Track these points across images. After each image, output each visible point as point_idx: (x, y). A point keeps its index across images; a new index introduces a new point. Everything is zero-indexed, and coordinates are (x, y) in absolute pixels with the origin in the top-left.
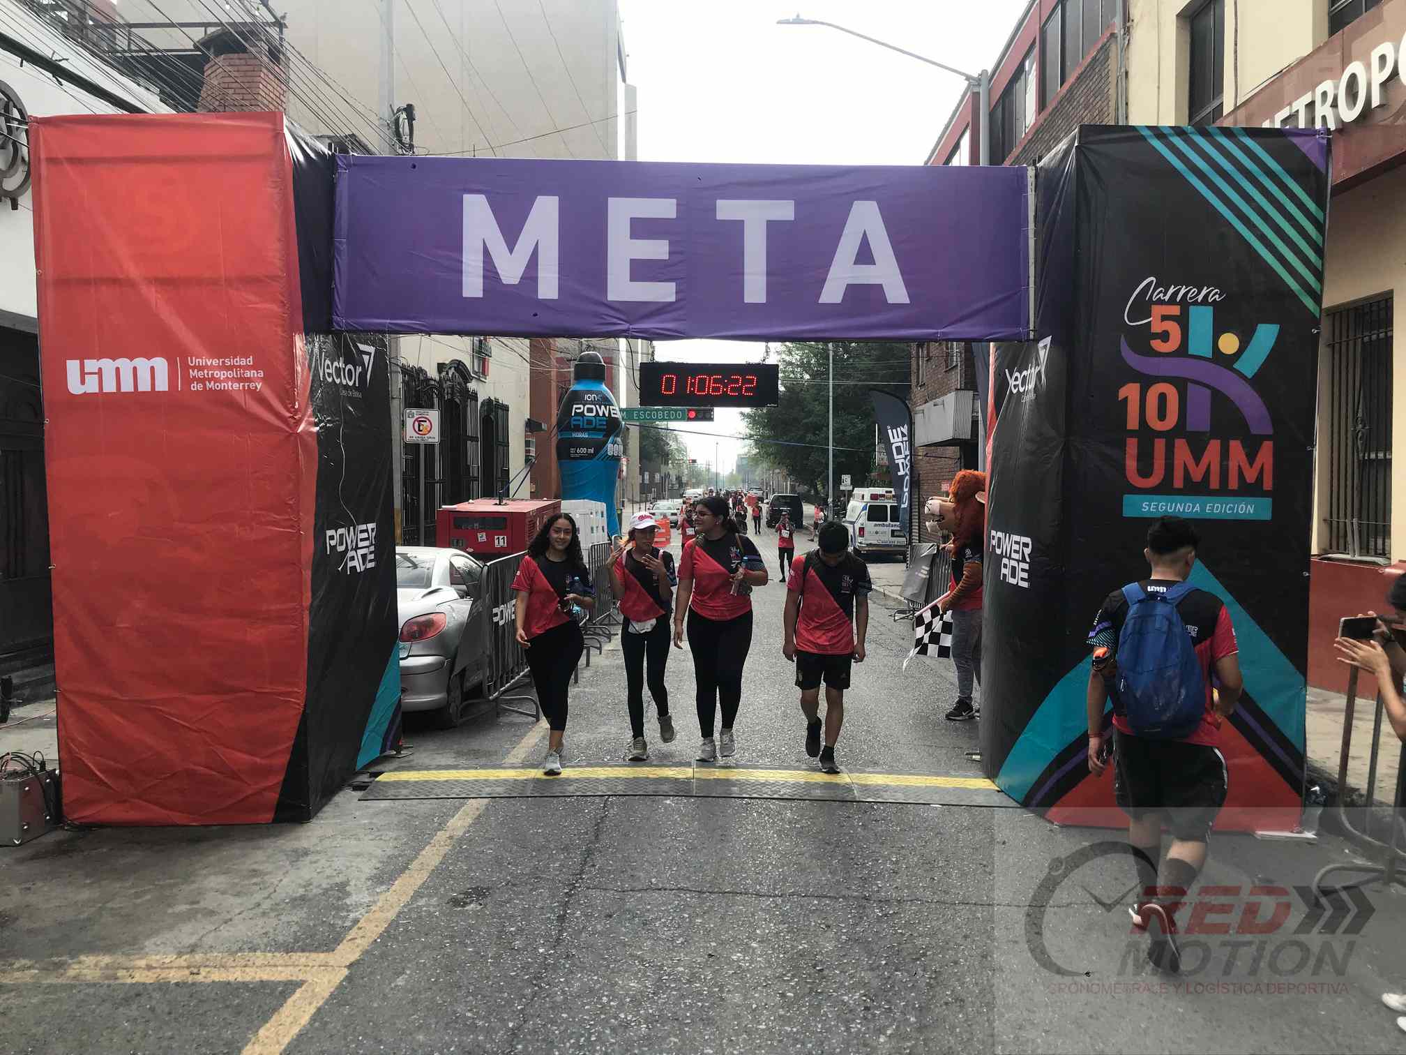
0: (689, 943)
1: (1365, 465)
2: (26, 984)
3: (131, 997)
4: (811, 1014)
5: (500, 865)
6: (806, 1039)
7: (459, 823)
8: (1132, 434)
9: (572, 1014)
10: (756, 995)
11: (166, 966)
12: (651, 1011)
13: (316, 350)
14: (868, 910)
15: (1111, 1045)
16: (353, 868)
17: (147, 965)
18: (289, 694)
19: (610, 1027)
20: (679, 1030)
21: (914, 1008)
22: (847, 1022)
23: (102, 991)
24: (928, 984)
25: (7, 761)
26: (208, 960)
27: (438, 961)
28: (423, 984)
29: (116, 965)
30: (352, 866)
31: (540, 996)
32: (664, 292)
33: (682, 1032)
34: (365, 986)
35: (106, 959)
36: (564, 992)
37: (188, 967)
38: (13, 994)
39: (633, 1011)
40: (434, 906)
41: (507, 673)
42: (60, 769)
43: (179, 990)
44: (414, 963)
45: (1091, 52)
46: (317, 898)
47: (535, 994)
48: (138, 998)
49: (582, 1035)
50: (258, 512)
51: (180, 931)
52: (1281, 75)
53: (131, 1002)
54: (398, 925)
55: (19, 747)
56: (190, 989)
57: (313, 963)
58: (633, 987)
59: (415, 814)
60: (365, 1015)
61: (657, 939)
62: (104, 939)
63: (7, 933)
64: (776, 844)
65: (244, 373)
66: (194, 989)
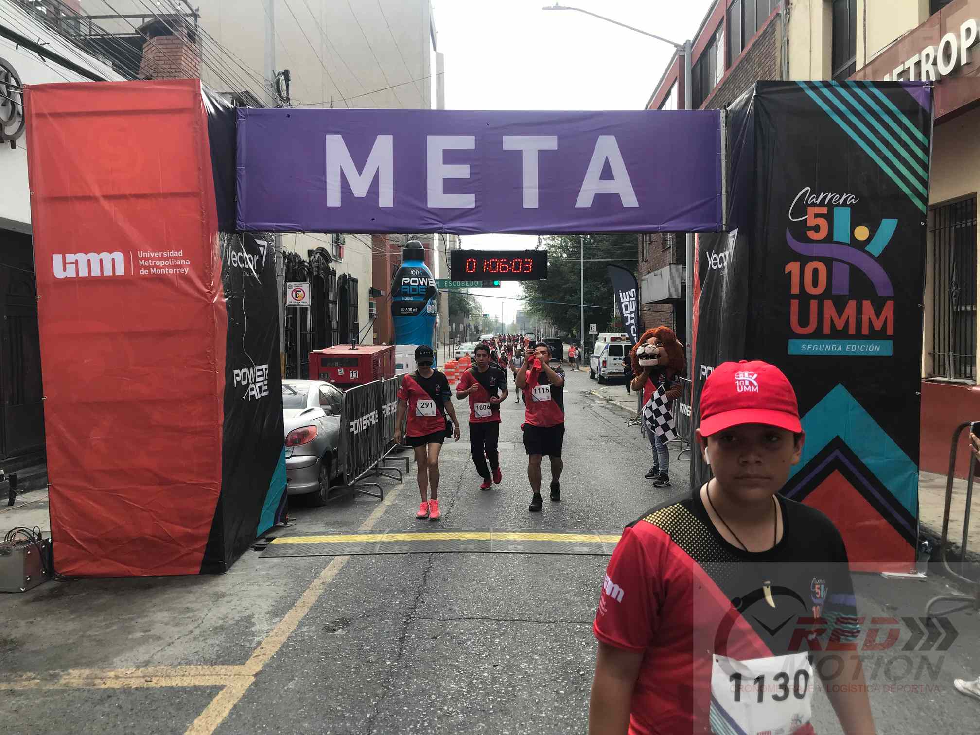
0: (490, 656)
1: (958, 315)
2: (31, 690)
3: (105, 698)
4: (577, 705)
5: (358, 602)
6: (573, 723)
7: (329, 573)
8: (795, 297)
9: (411, 708)
10: (539, 693)
11: (128, 676)
12: (465, 705)
13: (225, 245)
16: (257, 606)
17: (115, 676)
18: (210, 485)
19: (437, 716)
20: (486, 717)
23: (85, 694)
25: (15, 533)
26: (157, 671)
27: (317, 671)
28: (307, 687)
29: (93, 676)
30: (256, 604)
31: (388, 695)
32: (467, 201)
33: (488, 719)
34: (266, 689)
35: (87, 672)
36: (405, 692)
37: (144, 677)
38: (22, 697)
39: (453, 705)
40: (313, 632)
41: (361, 467)
42: (52, 538)
43: (138, 692)
44: (301, 672)
45: (763, 27)
46: (232, 627)
47: (385, 693)
48: (110, 699)
49: (418, 722)
50: (188, 359)
51: (138, 651)
52: (897, 42)
53: (105, 702)
54: (288, 646)
55: (23, 523)
56: (146, 692)
57: (231, 673)
58: (453, 688)
59: (298, 567)
60: (267, 709)
61: (468, 654)
62: (85, 657)
63: (17, 654)
64: (549, 585)
65: (176, 263)
66: (148, 692)
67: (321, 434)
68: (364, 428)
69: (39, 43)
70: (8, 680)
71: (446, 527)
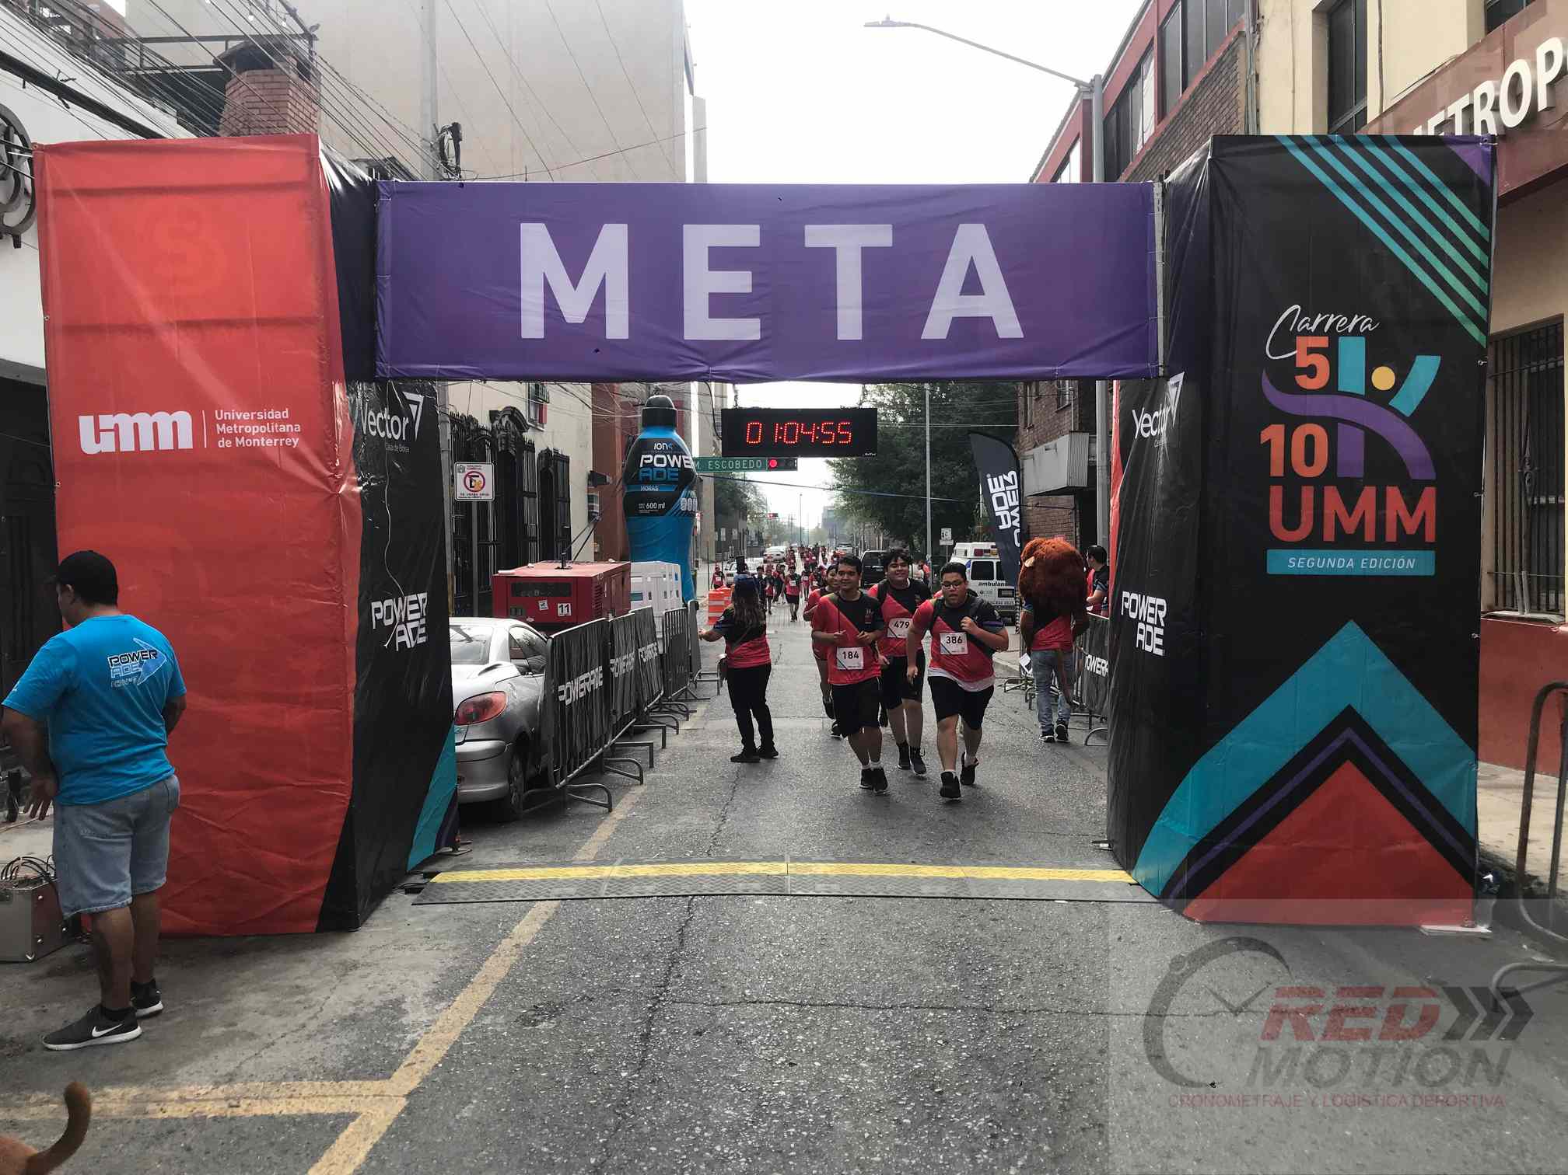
0: (790, 1064)
1: (1534, 511)
2: (43, 1121)
3: (163, 1133)
4: (931, 1143)
5: (574, 976)
7: (526, 930)
8: (1277, 481)
9: (661, 1147)
10: (868, 1122)
11: (201, 1098)
12: (750, 1142)
13: (359, 400)
14: (990, 1023)
16: (409, 983)
17: (181, 1097)
18: (334, 787)
19: (705, 1162)
20: (784, 1163)
21: (1047, 1135)
22: (973, 1153)
23: (131, 1127)
24: (1062, 1107)
25: (18, 867)
26: (248, 1090)
27: (509, 1088)
28: (492, 1115)
29: (145, 1098)
30: (407, 980)
31: (624, 1128)
32: (749, 329)
34: (426, 1118)
35: (134, 1091)
36: (651, 1123)
37: (227, 1099)
38: (30, 1132)
39: (731, 1143)
40: (501, 1025)
41: (575, 758)
43: (217, 1125)
44: (481, 1090)
45: (1217, 53)
46: (370, 1018)
47: (618, 1126)
48: (171, 1135)
49: (674, 1172)
50: (295, 583)
51: (216, 1058)
52: (1434, 75)
53: (163, 1139)
54: (461, 1048)
55: (30, 851)
56: (229, 1126)
57: (367, 1093)
58: (730, 1115)
59: (476, 920)
60: (427, 1152)
61: (754, 1059)
62: (131, 1068)
63: (21, 1063)
64: (883, 948)
65: (278, 428)
66: (234, 1124)
67: (513, 704)
68: (582, 695)
69: (59, 79)
70: (7, 1106)
71: (714, 855)
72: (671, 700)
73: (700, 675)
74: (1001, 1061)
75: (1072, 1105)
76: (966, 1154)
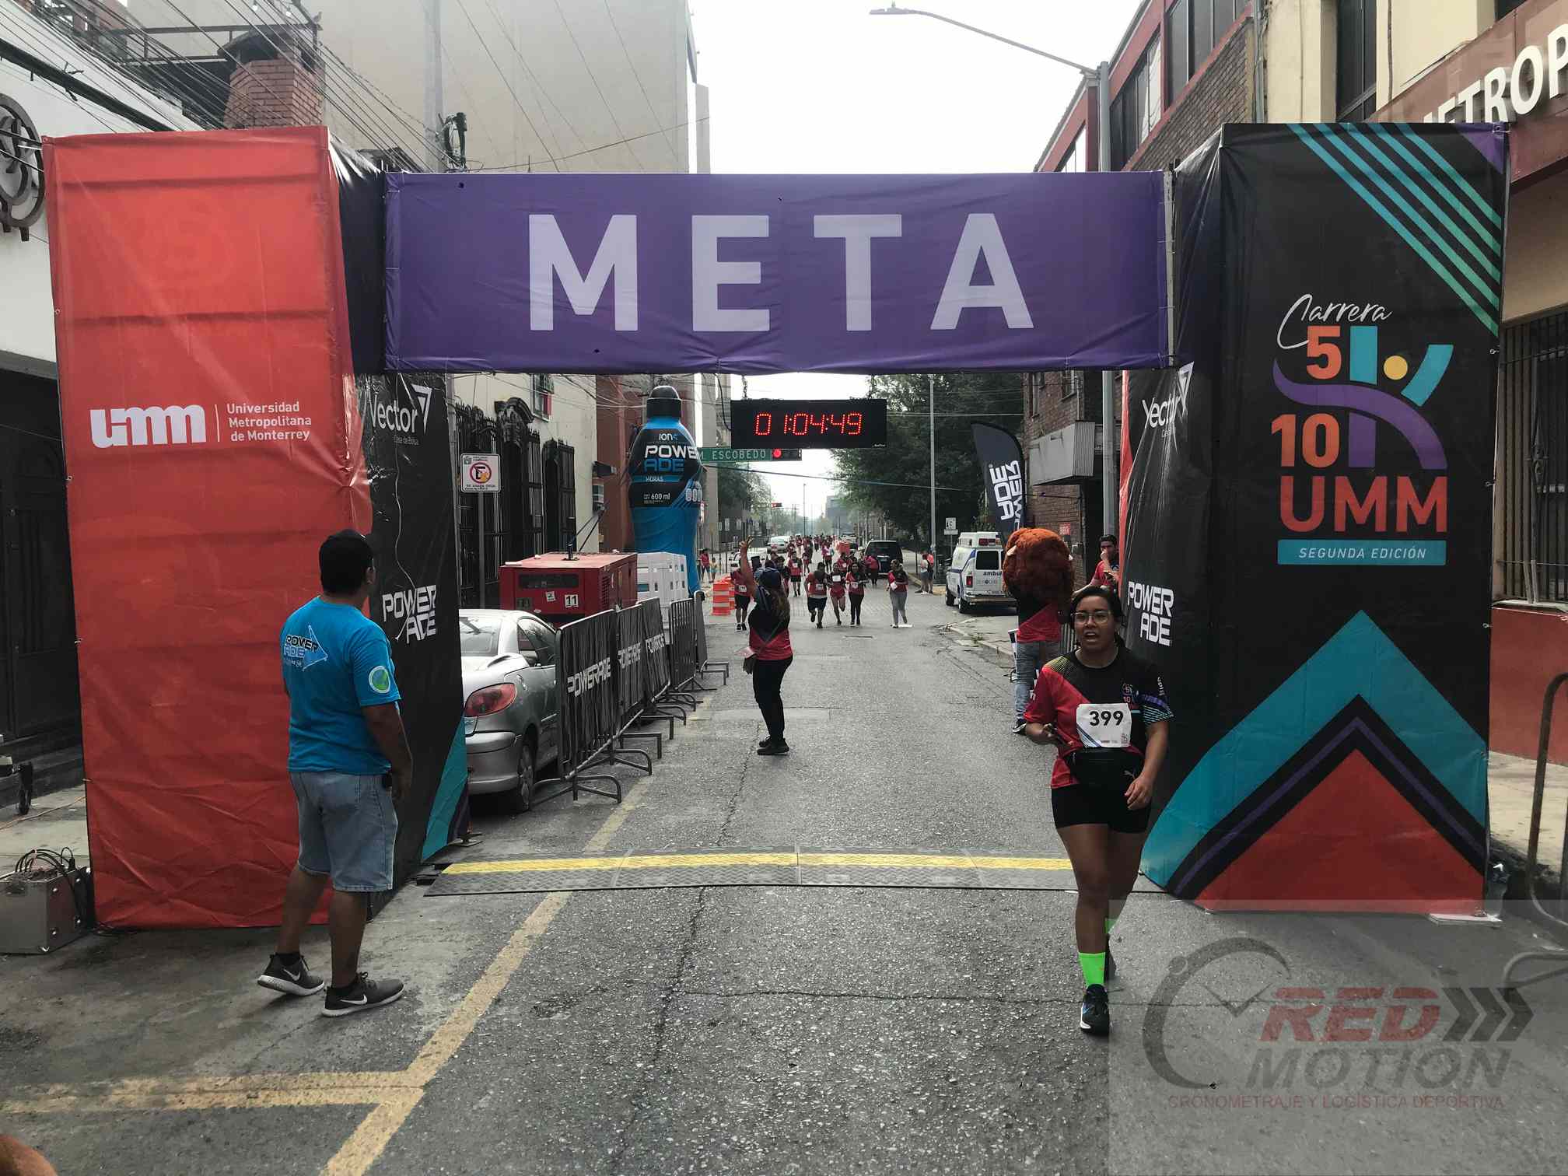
0: (804, 1054)
1: (1542, 498)
2: (62, 1114)
3: (182, 1125)
4: (947, 1133)
5: (587, 967)
6: (943, 1162)
7: (538, 921)
8: (1288, 471)
9: (679, 1138)
10: (884, 1112)
11: (219, 1089)
12: (766, 1133)
13: (368, 393)
14: (1002, 1013)
15: (1286, 1164)
16: (423, 974)
17: (199, 1089)
19: (722, 1152)
20: (800, 1154)
21: (1062, 1125)
22: (988, 1142)
23: (150, 1119)
24: (1076, 1096)
25: (33, 859)
26: (266, 1081)
27: (525, 1079)
28: (508, 1105)
29: (164, 1089)
30: (421, 972)
31: (641, 1119)
32: (757, 320)
33: (804, 1158)
34: (444, 1109)
35: (153, 1083)
36: (667, 1114)
37: (245, 1090)
38: (49, 1124)
39: (747, 1133)
40: (516, 1016)
41: (585, 750)
42: (91, 866)
43: (236, 1116)
44: (497, 1081)
45: (1223, 39)
47: (635, 1116)
48: (192, 1126)
49: (691, 1162)
50: (308, 576)
51: (234, 1049)
52: (1444, 62)
53: (182, 1131)
54: (476, 1039)
55: (44, 843)
56: (248, 1116)
57: (384, 1084)
58: (746, 1105)
59: (489, 910)
60: (446, 1143)
61: (769, 1050)
62: (148, 1060)
63: (39, 1054)
64: (894, 938)
65: (289, 422)
66: (252, 1115)
67: (520, 696)
68: (590, 686)
69: (67, 71)
70: (25, 1098)
71: (724, 845)
72: (677, 691)
73: (706, 665)
74: (1015, 1051)
75: (1086, 1095)
76: (983, 1143)
